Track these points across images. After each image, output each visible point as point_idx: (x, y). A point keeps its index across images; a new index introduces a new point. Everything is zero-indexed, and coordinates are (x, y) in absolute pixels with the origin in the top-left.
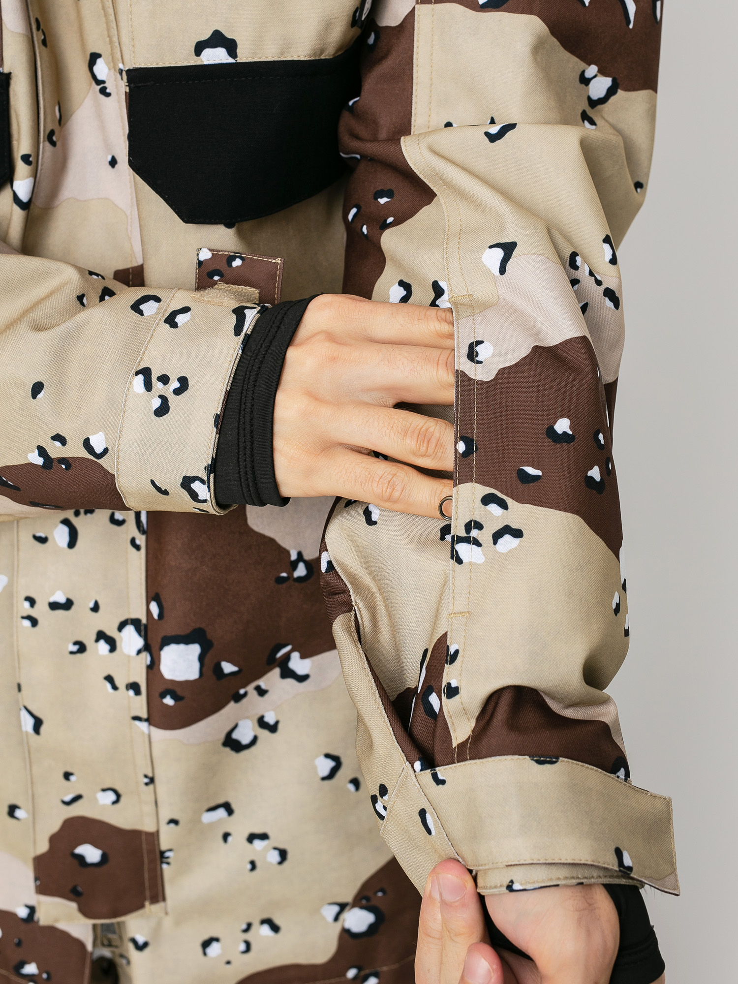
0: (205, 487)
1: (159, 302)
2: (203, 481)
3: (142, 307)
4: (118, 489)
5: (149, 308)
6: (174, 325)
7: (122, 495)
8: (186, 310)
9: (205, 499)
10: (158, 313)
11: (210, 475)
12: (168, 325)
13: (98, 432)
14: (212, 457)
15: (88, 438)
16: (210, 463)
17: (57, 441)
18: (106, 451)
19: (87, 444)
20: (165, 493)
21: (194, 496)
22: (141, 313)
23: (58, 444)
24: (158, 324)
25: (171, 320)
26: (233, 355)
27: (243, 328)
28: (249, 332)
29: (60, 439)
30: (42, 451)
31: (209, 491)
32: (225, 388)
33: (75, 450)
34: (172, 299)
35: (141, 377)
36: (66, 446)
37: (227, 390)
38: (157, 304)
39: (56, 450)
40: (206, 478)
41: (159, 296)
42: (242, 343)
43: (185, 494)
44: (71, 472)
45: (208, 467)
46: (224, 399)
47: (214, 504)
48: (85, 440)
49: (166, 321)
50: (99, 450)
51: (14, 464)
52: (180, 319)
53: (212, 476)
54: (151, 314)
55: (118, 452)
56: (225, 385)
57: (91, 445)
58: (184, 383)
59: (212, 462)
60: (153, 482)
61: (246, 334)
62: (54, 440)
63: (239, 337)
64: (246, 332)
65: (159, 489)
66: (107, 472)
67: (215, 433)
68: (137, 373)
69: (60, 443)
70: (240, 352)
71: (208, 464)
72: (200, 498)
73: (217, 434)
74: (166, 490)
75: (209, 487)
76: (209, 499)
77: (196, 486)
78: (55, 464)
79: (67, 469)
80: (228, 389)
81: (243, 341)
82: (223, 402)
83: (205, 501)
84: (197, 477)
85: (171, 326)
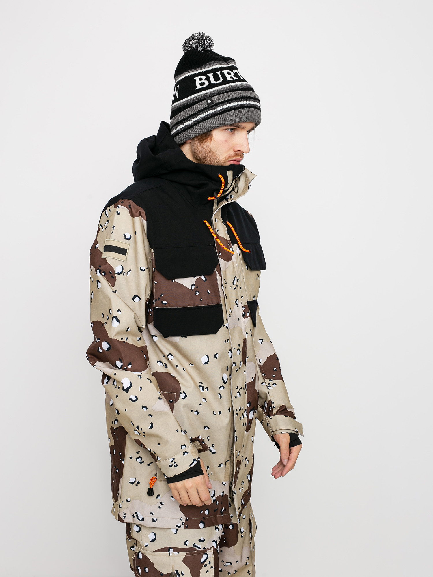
58: (177, 465)
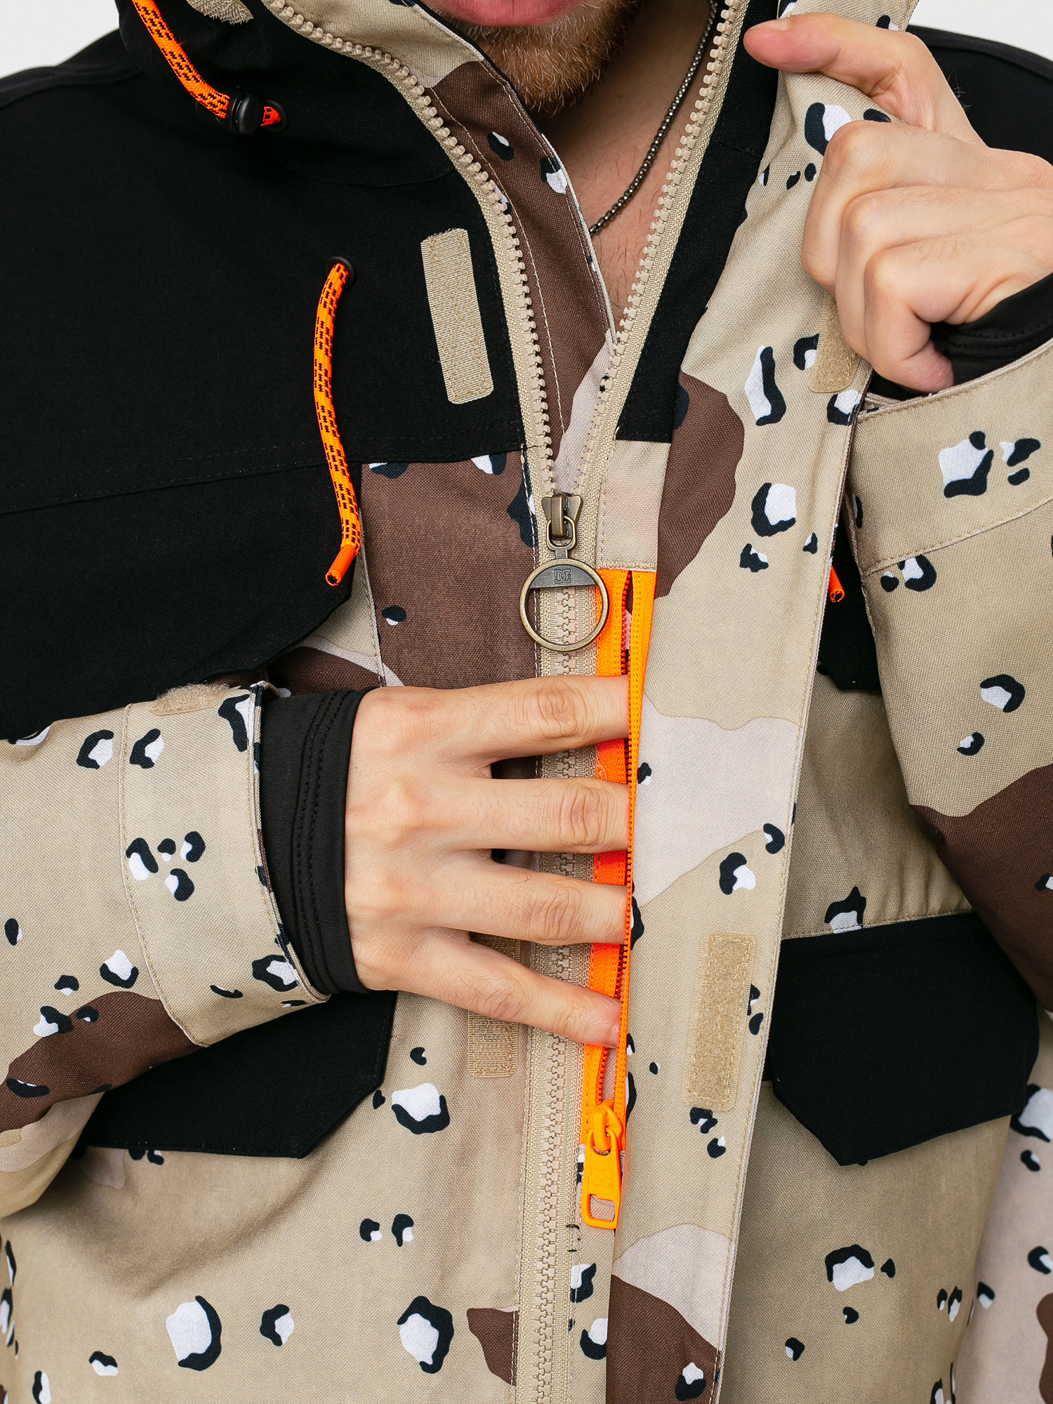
0: (287, 964)
1: (111, 738)
2: (281, 959)
3: (92, 756)
4: (173, 1019)
5: (101, 752)
6: (147, 763)
7: (181, 1027)
8: (153, 735)
9: (292, 981)
10: (116, 754)
11: (286, 948)
12: (138, 767)
13: (113, 951)
14: (279, 924)
15: (104, 964)
16: (279, 933)
17: (65, 987)
18: (135, 972)
19: (106, 973)
20: (237, 994)
21: (276, 983)
22: (93, 764)
23: (67, 991)
24: (123, 769)
25: (139, 757)
26: (249, 780)
27: (246, 737)
28: (258, 740)
29: (68, 982)
30: (50, 1014)
31: (295, 968)
32: (254, 827)
33: (93, 989)
34: (127, 726)
35: (136, 857)
36: (80, 988)
37: (258, 830)
38: (110, 741)
39: (68, 1002)
40: (283, 954)
41: (109, 729)
42: (255, 759)
43: (264, 986)
44: (100, 1021)
45: (279, 939)
46: (260, 843)
47: (308, 984)
48: (101, 970)
49: (133, 761)
50: (125, 975)
51: (22, 1053)
52: (151, 751)
53: (289, 946)
54: (108, 758)
55: (152, 966)
56: (254, 824)
57: (112, 973)
59: (281, 930)
60: (214, 988)
61: (255, 745)
62: (60, 988)
63: (246, 751)
64: (254, 741)
65: (226, 994)
66: (148, 999)
67: (267, 893)
68: (129, 854)
69: (70, 989)
70: (257, 771)
71: (278, 935)
72: (286, 982)
73: (270, 892)
74: (236, 991)
75: (291, 962)
76: (298, 978)
77: (275, 968)
78: (75, 1021)
79: (93, 1020)
80: (260, 828)
81: (254, 756)
82: (260, 847)
83: (294, 984)
84: (270, 956)
85: (144, 767)
